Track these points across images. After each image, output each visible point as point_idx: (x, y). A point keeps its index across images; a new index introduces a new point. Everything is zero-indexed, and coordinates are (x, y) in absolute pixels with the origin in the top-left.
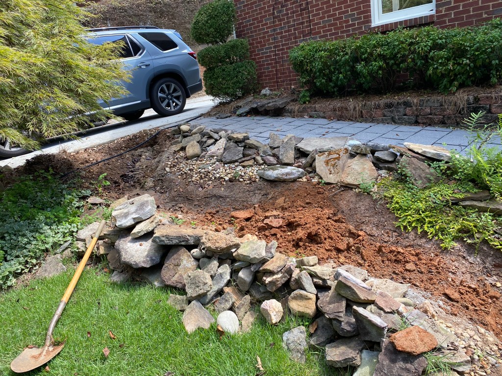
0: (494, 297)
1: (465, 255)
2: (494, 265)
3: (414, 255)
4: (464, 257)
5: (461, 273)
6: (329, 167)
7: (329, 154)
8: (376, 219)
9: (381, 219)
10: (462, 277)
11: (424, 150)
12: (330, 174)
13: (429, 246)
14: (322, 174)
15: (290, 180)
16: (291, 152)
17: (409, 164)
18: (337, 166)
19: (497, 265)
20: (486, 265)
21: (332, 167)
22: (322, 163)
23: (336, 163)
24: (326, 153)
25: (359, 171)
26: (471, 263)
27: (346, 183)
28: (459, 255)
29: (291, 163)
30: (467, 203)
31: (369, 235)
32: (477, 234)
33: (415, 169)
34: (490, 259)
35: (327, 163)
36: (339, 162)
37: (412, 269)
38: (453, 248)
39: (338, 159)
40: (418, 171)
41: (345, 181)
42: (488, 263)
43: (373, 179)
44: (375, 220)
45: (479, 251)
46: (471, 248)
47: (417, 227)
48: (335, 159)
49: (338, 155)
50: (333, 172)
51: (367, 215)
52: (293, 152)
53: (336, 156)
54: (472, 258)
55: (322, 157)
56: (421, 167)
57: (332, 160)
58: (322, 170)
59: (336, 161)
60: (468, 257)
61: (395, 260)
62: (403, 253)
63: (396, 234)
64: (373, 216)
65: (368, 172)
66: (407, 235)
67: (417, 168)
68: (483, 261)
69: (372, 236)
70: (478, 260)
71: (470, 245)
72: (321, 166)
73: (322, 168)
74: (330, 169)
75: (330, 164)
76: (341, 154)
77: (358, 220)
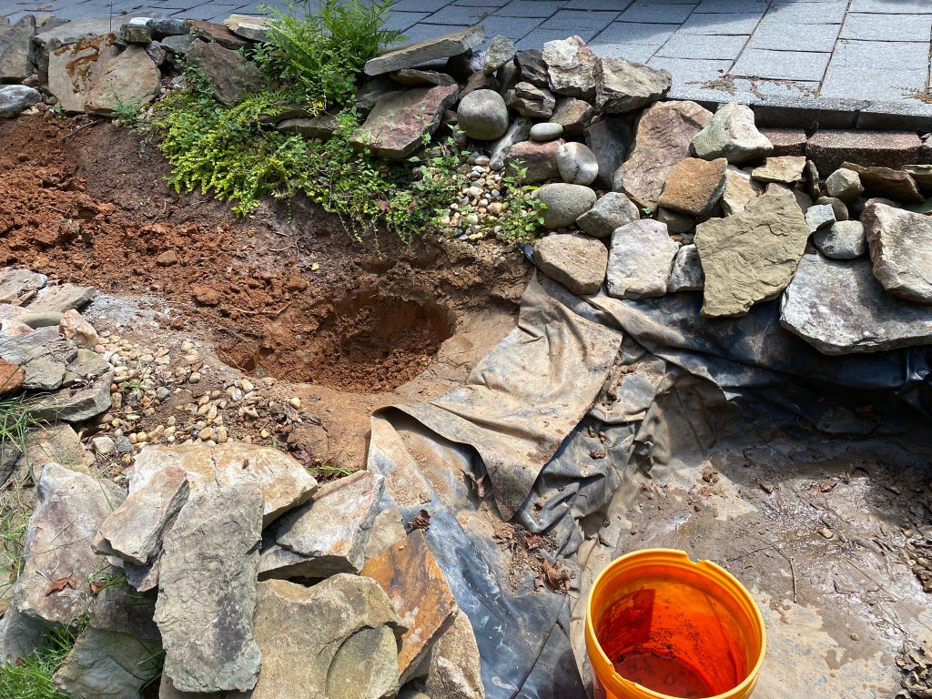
0: (296, 288)
1: (270, 223)
2: (316, 233)
3: (184, 236)
4: (269, 227)
5: (254, 255)
6: (74, 79)
7: (78, 48)
8: (140, 176)
9: (149, 175)
10: (257, 263)
11: (240, 25)
12: (75, 92)
13: (219, 216)
14: (59, 94)
15: (7, 116)
16: (20, 51)
17: (204, 57)
18: (90, 74)
19: (320, 232)
20: (305, 236)
21: (80, 77)
22: (61, 69)
23: (89, 67)
24: (71, 47)
25: (126, 80)
26: (281, 236)
27: (96, 107)
28: (262, 224)
29: (19, 76)
30: (288, 124)
31: (125, 209)
32: (291, 182)
33: (217, 66)
34: (309, 223)
35: (71, 68)
36: (94, 66)
37: (167, 261)
38: (255, 212)
39: (95, 57)
40: (223, 70)
41: (93, 105)
42: (307, 232)
43: (148, 95)
44: (137, 178)
45: (293, 212)
46: (281, 209)
47: (201, 181)
48: (88, 58)
49: (95, 50)
50: (82, 87)
51: (124, 169)
52: (27, 52)
53: (91, 51)
54: (283, 227)
55: (62, 55)
56: (229, 61)
57: (82, 61)
58: (60, 86)
59: (91, 62)
60: (277, 226)
61: (148, 250)
62: (161, 234)
63: (169, 200)
64: (133, 171)
65: (141, 81)
66: (187, 199)
67: (220, 64)
68: (301, 230)
69: (129, 210)
70: (294, 228)
71: (281, 203)
72: (58, 77)
73: (61, 80)
74: (76, 81)
75: (77, 71)
76: (102, 46)
77: (108, 182)
